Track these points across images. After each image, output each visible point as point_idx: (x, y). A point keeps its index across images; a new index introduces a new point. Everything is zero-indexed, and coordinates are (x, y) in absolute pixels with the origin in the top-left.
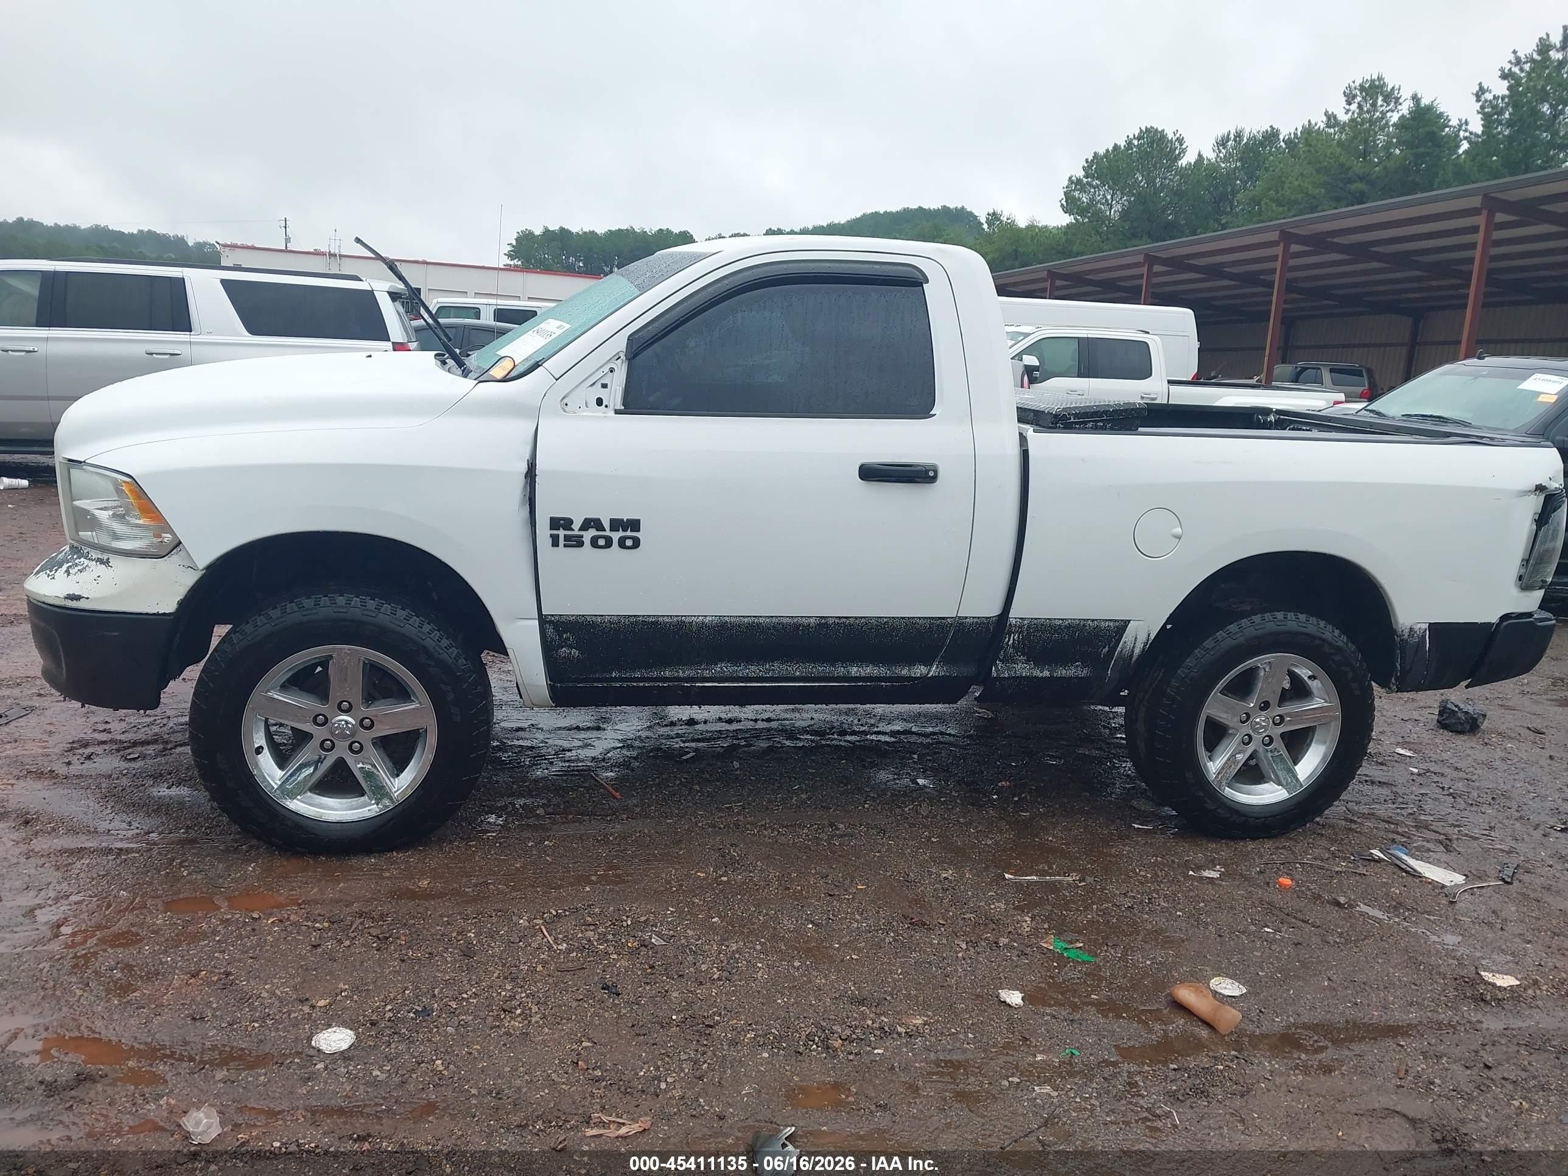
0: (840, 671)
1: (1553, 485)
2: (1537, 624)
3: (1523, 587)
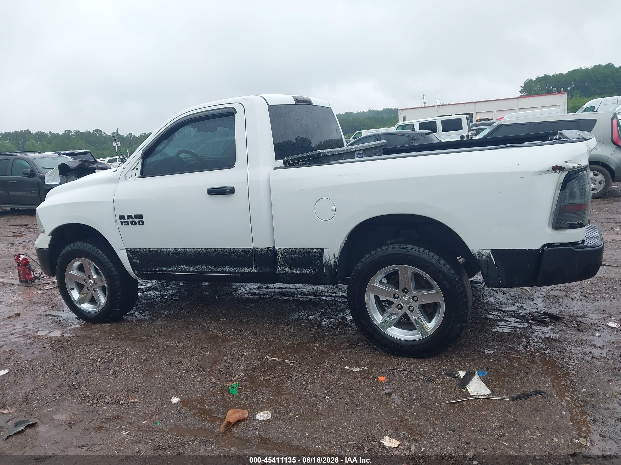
0: (220, 269)
1: (570, 165)
2: (576, 250)
3: (553, 227)
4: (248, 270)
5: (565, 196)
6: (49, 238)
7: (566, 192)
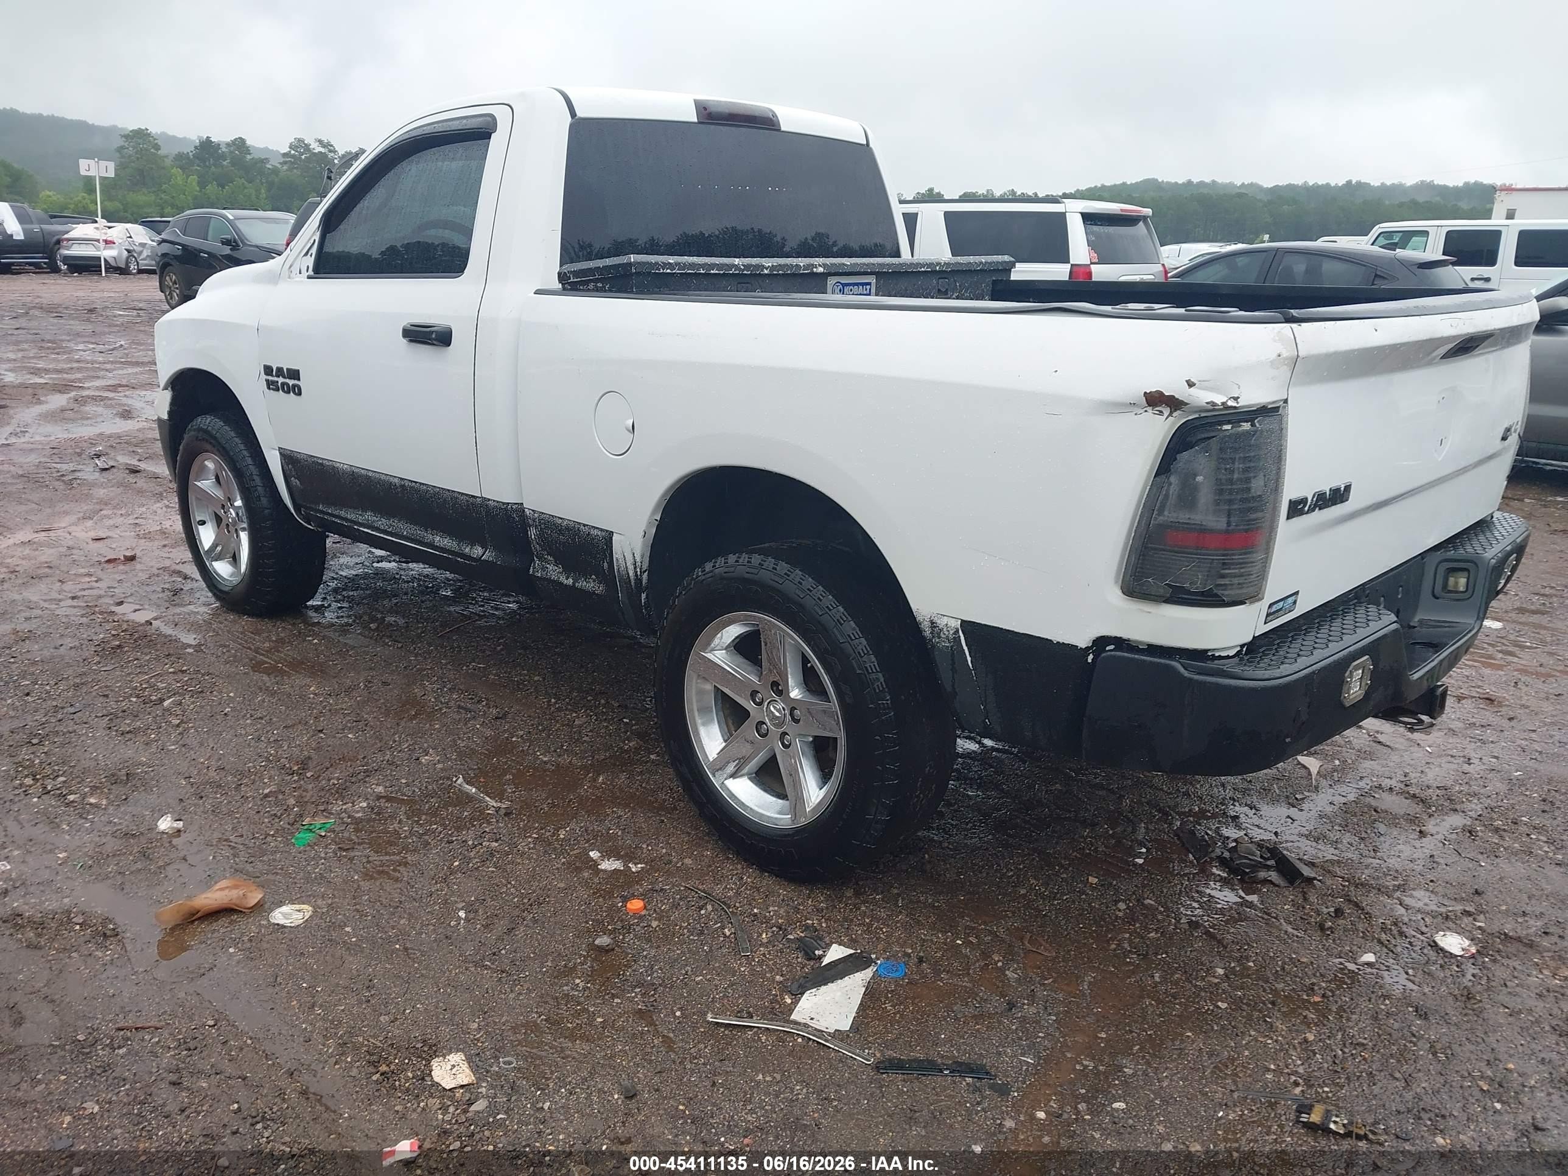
1: (1202, 397)
2: (1186, 674)
3: (1125, 590)
4: (477, 551)
5: (1167, 496)
6: (168, 395)
7: (1170, 484)
